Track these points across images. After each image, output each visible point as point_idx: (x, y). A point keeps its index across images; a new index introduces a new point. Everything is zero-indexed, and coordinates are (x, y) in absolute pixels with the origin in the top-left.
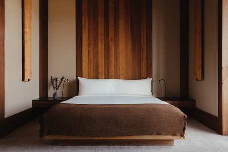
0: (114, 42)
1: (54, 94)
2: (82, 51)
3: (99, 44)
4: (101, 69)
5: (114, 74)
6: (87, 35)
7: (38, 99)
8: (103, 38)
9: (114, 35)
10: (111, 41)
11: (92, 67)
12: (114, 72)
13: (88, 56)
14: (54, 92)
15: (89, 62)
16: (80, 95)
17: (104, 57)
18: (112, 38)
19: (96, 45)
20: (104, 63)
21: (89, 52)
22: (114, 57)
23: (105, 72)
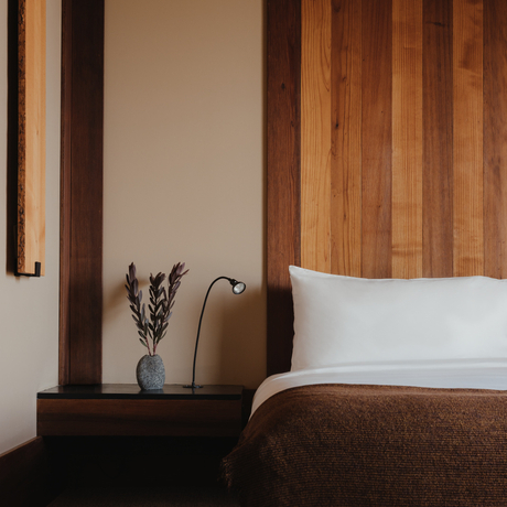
0: (480, 74)
1: (147, 364)
2: (296, 124)
3: (397, 81)
4: (407, 229)
5: (480, 256)
6: (328, 29)
7: (56, 391)
8: (419, 45)
9: (479, 29)
10: (466, 64)
11: (355, 212)
12: (480, 240)
13: (334, 153)
14: (144, 351)
15: (341, 186)
16: (304, 366)
17: (425, 157)
18: (469, 48)
19: (377, 86)
20: (425, 193)
21: (336, 126)
22: (479, 155)
23: (427, 246)
